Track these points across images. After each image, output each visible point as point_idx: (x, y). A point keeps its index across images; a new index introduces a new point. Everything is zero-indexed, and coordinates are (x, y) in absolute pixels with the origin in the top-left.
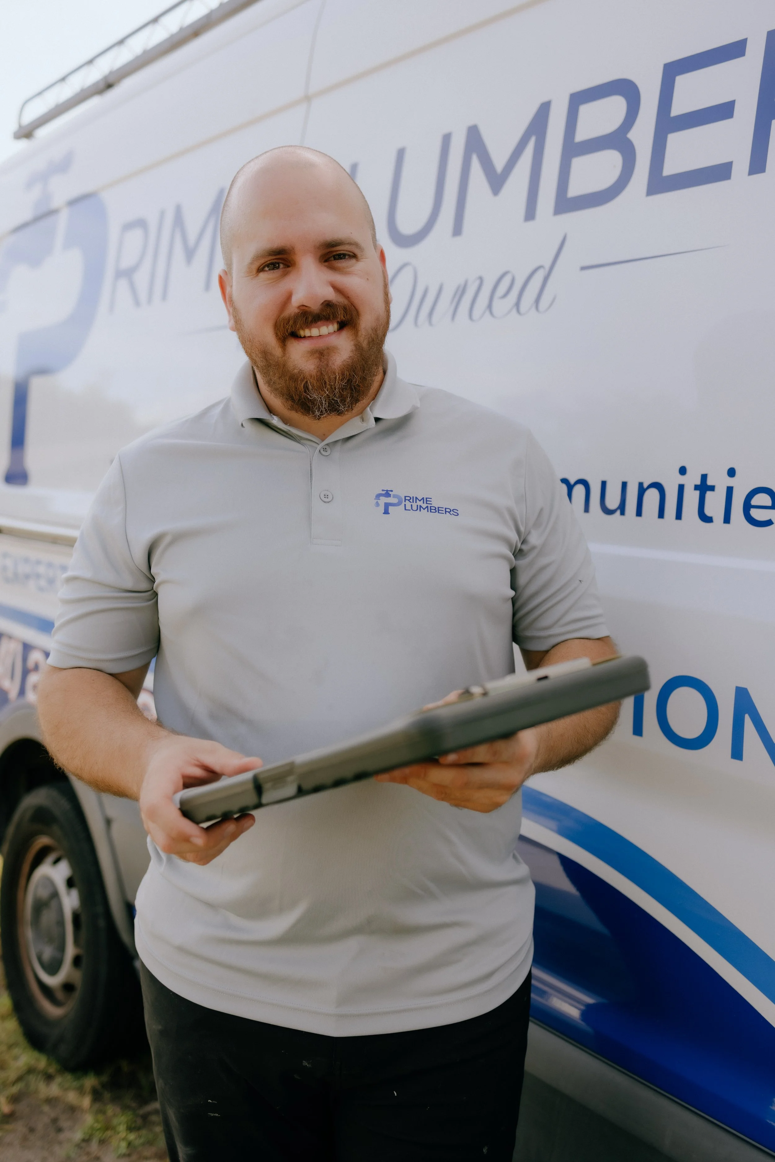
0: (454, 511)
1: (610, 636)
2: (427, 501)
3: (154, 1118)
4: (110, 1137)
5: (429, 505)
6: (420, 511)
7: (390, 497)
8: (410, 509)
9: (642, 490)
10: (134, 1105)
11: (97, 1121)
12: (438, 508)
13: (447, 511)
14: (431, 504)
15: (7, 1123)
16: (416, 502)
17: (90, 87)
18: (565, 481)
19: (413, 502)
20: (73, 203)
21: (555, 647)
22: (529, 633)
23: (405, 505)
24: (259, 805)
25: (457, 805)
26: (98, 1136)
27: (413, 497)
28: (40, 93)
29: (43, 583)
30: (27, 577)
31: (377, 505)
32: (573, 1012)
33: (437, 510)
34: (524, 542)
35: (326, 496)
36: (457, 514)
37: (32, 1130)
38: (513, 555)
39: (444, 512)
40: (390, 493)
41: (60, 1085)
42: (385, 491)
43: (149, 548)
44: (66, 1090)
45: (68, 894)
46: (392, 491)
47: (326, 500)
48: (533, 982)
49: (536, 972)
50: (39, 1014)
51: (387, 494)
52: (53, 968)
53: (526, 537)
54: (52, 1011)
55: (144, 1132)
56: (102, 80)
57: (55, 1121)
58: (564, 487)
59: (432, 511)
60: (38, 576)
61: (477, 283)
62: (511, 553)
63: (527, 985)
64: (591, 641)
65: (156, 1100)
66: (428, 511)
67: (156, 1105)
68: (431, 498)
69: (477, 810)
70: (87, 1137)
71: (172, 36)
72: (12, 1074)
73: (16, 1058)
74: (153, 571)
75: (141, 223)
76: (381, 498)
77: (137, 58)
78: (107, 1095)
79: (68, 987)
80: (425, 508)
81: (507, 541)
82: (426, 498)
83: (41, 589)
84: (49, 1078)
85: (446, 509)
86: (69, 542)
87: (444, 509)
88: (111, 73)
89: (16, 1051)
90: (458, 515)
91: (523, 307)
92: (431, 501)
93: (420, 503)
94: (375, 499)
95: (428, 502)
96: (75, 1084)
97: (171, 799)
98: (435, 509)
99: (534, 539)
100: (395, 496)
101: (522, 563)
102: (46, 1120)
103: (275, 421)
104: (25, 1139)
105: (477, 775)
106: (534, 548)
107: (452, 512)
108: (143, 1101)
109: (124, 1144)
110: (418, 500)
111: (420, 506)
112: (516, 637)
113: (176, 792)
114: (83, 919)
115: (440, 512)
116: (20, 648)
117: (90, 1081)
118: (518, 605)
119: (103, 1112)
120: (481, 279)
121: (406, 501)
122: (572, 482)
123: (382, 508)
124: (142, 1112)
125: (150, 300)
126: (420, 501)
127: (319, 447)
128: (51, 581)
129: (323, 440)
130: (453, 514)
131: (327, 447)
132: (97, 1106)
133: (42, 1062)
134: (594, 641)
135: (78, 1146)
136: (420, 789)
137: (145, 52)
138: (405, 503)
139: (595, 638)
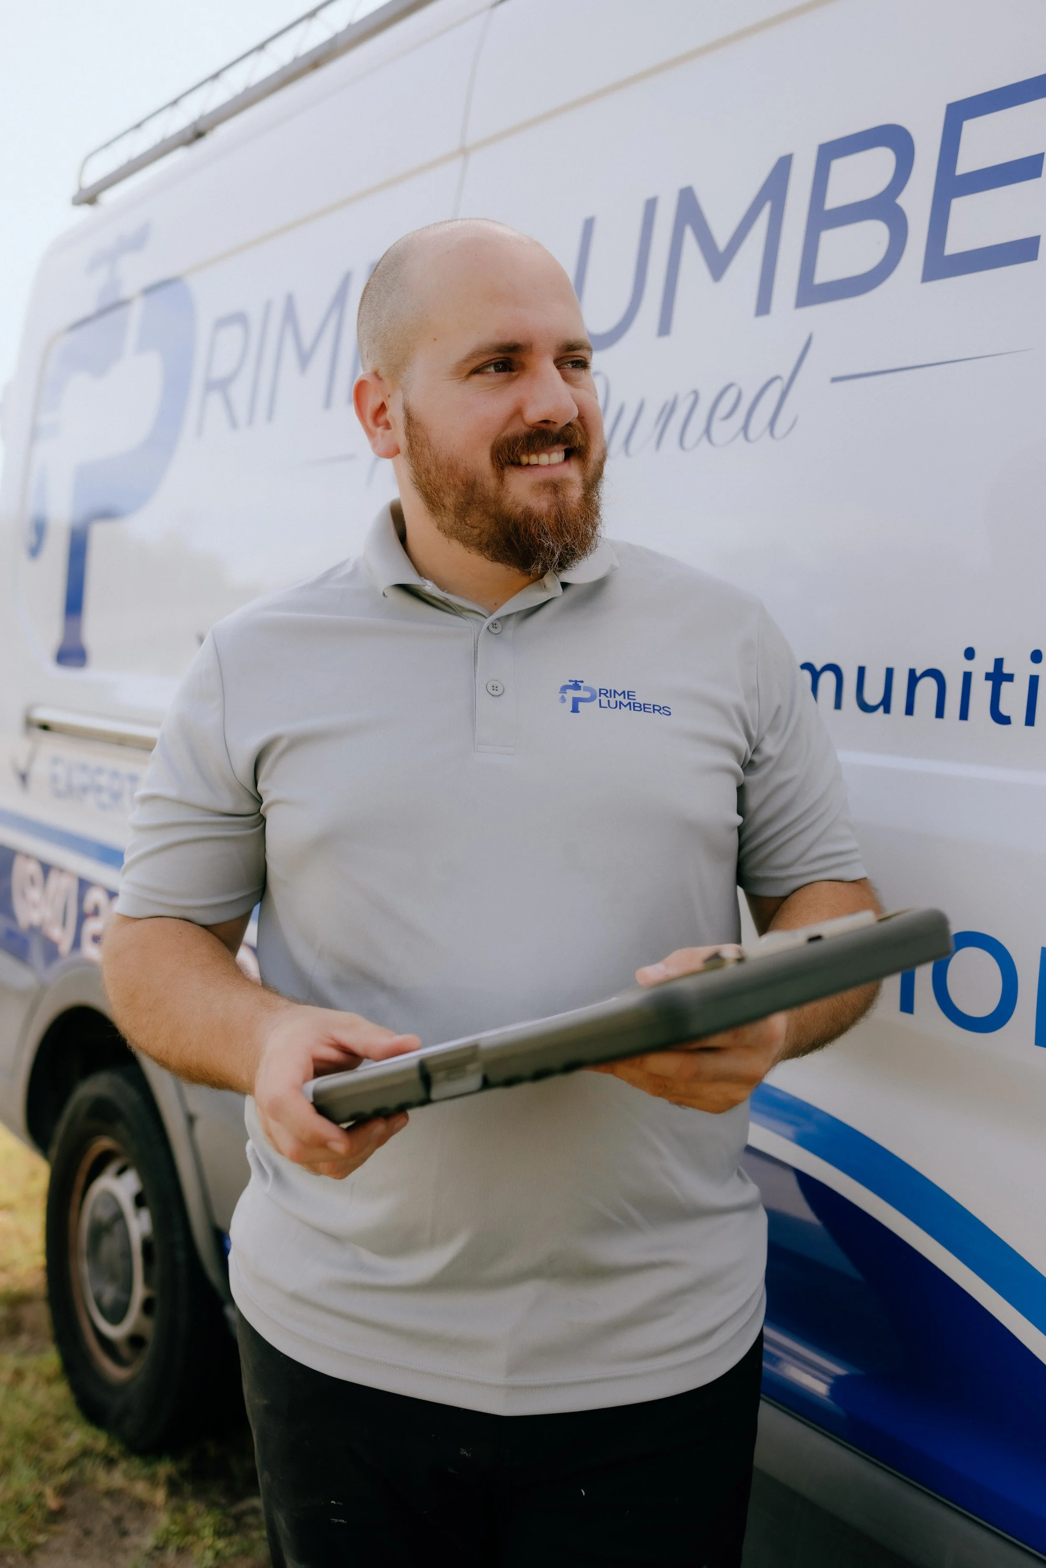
0: (665, 709)
1: (868, 878)
2: (629, 695)
3: (250, 1520)
4: (192, 1544)
5: (632, 702)
6: (620, 708)
7: (580, 690)
8: (607, 706)
9: (913, 679)
10: (223, 1501)
11: (174, 1522)
12: (644, 704)
13: (656, 709)
14: (635, 700)
15: (55, 1522)
16: (615, 697)
17: (173, 137)
18: (808, 666)
19: (611, 697)
20: (149, 291)
21: (796, 892)
22: (760, 874)
23: (600, 700)
24: (426, 1101)
25: (679, 1103)
26: (175, 1542)
27: (611, 690)
28: (107, 145)
29: (105, 798)
30: (85, 789)
31: (563, 700)
32: (820, 1388)
33: (642, 707)
34: (756, 751)
35: (495, 688)
36: (668, 713)
37: (87, 1533)
38: (741, 767)
39: (652, 710)
40: (580, 684)
41: (126, 1474)
42: (573, 681)
43: (258, 756)
44: (133, 1479)
45: (137, 1215)
46: (582, 682)
47: (494, 693)
48: (766, 1346)
49: (769, 1333)
50: (98, 1377)
51: (576, 686)
52: (116, 1315)
53: (759, 744)
54: (115, 1372)
55: (237, 1538)
56: (190, 126)
57: (118, 1520)
58: (807, 675)
59: (636, 708)
60: (99, 789)
61: (692, 398)
62: (739, 765)
63: (757, 1351)
64: (845, 884)
65: (257, 1494)
66: (630, 709)
67: (257, 1502)
68: (635, 692)
69: (706, 1110)
70: (161, 1544)
71: (284, 69)
72: (61, 1457)
73: (67, 1435)
74: (260, 787)
75: (240, 318)
76: (568, 691)
77: (237, 98)
78: (188, 1488)
79: (136, 1341)
80: (627, 705)
81: (734, 750)
82: (628, 692)
83: (103, 806)
84: (110, 1463)
85: (654, 706)
86: (146, 746)
87: (651, 707)
88: (202, 118)
89: (67, 1426)
90: (670, 714)
91: (753, 432)
92: (634, 696)
93: (620, 698)
94: (560, 692)
95: (630, 697)
96: (146, 1471)
97: (299, 1089)
98: (640, 707)
99: (770, 747)
100: (587, 689)
101: (753, 779)
102: (106, 1519)
103: (429, 587)
104: (78, 1544)
105: (711, 1064)
106: (769, 759)
107: (662, 711)
108: (236, 1496)
109: (209, 1555)
110: (618, 694)
111: (621, 703)
112: (742, 878)
113: (305, 1081)
114: (157, 1250)
115: (646, 710)
116: (74, 886)
117: (165, 1469)
118: (746, 835)
119: (181, 1510)
120: (696, 394)
121: (602, 695)
122: (818, 667)
123: (569, 705)
124: (234, 1510)
125: (250, 421)
126: (620, 695)
127: (488, 622)
128: (116, 796)
129: (491, 614)
130: (663, 713)
131: (498, 623)
132: (174, 1502)
133: (101, 1441)
134: (848, 884)
135: (149, 1556)
136: (633, 1082)
137: (247, 90)
138: (600, 698)
139: (849, 880)
